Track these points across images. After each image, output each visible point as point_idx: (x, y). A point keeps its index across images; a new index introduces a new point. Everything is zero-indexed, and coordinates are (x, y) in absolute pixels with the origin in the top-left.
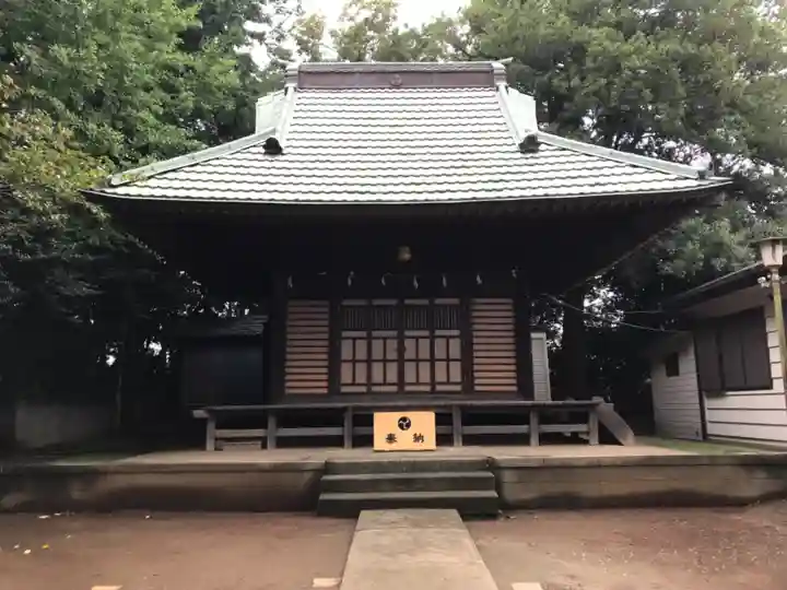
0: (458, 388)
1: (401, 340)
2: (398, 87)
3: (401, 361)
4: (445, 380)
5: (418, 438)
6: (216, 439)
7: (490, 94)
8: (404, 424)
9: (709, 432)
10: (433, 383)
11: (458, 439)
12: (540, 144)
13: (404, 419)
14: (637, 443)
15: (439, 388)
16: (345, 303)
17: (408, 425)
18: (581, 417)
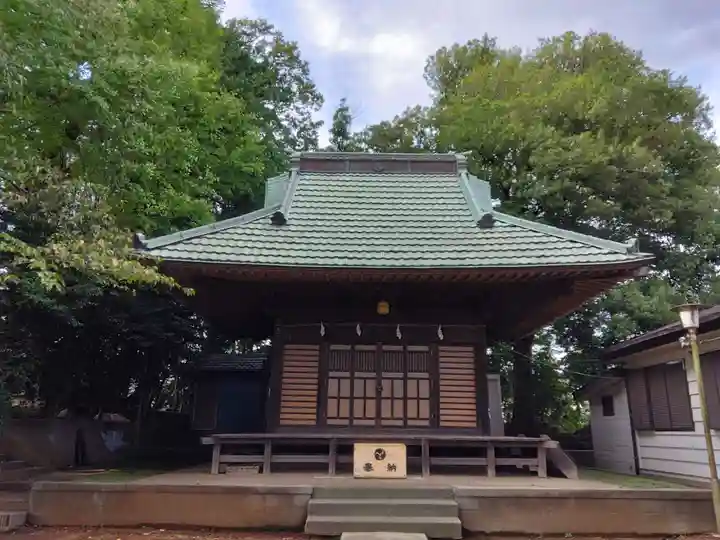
0: (426, 423)
1: (379, 380)
2: (380, 172)
3: (379, 398)
4: (415, 416)
5: (391, 468)
6: (221, 463)
7: (454, 179)
8: (380, 455)
9: (641, 467)
10: (405, 418)
11: (426, 470)
12: (495, 221)
13: (379, 451)
14: (580, 477)
15: (410, 423)
16: (333, 347)
17: (384, 456)
18: (531, 452)
